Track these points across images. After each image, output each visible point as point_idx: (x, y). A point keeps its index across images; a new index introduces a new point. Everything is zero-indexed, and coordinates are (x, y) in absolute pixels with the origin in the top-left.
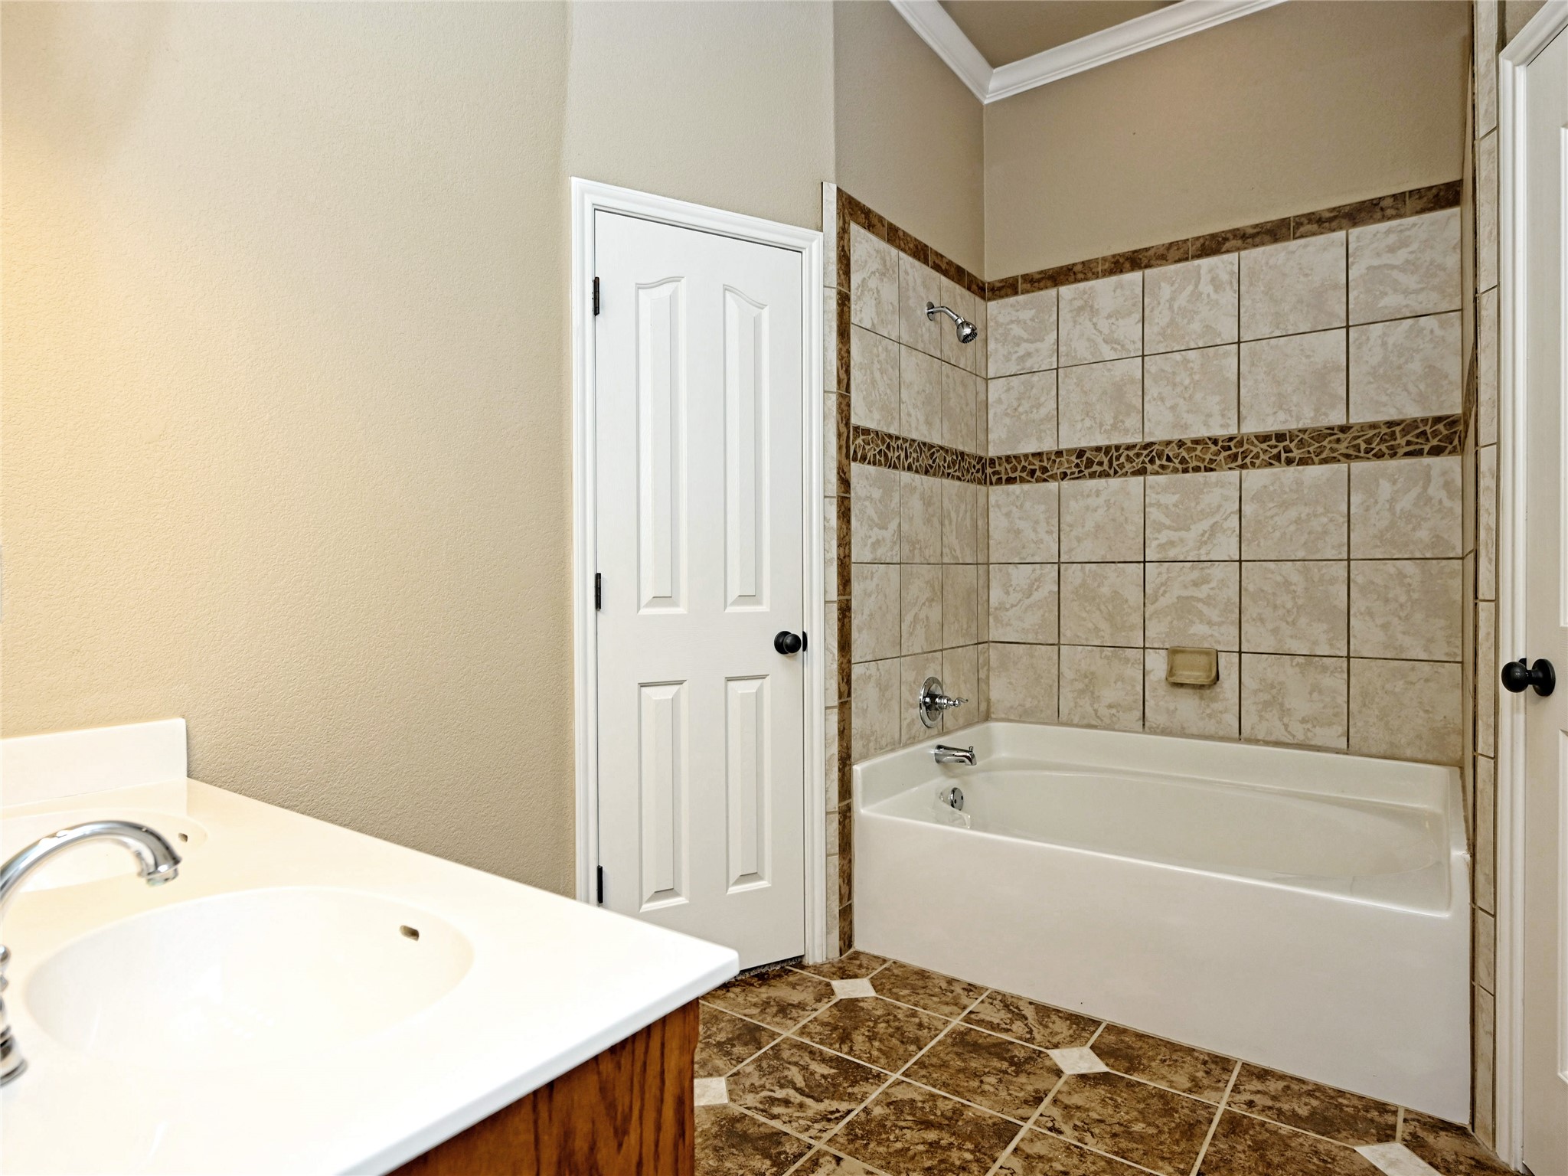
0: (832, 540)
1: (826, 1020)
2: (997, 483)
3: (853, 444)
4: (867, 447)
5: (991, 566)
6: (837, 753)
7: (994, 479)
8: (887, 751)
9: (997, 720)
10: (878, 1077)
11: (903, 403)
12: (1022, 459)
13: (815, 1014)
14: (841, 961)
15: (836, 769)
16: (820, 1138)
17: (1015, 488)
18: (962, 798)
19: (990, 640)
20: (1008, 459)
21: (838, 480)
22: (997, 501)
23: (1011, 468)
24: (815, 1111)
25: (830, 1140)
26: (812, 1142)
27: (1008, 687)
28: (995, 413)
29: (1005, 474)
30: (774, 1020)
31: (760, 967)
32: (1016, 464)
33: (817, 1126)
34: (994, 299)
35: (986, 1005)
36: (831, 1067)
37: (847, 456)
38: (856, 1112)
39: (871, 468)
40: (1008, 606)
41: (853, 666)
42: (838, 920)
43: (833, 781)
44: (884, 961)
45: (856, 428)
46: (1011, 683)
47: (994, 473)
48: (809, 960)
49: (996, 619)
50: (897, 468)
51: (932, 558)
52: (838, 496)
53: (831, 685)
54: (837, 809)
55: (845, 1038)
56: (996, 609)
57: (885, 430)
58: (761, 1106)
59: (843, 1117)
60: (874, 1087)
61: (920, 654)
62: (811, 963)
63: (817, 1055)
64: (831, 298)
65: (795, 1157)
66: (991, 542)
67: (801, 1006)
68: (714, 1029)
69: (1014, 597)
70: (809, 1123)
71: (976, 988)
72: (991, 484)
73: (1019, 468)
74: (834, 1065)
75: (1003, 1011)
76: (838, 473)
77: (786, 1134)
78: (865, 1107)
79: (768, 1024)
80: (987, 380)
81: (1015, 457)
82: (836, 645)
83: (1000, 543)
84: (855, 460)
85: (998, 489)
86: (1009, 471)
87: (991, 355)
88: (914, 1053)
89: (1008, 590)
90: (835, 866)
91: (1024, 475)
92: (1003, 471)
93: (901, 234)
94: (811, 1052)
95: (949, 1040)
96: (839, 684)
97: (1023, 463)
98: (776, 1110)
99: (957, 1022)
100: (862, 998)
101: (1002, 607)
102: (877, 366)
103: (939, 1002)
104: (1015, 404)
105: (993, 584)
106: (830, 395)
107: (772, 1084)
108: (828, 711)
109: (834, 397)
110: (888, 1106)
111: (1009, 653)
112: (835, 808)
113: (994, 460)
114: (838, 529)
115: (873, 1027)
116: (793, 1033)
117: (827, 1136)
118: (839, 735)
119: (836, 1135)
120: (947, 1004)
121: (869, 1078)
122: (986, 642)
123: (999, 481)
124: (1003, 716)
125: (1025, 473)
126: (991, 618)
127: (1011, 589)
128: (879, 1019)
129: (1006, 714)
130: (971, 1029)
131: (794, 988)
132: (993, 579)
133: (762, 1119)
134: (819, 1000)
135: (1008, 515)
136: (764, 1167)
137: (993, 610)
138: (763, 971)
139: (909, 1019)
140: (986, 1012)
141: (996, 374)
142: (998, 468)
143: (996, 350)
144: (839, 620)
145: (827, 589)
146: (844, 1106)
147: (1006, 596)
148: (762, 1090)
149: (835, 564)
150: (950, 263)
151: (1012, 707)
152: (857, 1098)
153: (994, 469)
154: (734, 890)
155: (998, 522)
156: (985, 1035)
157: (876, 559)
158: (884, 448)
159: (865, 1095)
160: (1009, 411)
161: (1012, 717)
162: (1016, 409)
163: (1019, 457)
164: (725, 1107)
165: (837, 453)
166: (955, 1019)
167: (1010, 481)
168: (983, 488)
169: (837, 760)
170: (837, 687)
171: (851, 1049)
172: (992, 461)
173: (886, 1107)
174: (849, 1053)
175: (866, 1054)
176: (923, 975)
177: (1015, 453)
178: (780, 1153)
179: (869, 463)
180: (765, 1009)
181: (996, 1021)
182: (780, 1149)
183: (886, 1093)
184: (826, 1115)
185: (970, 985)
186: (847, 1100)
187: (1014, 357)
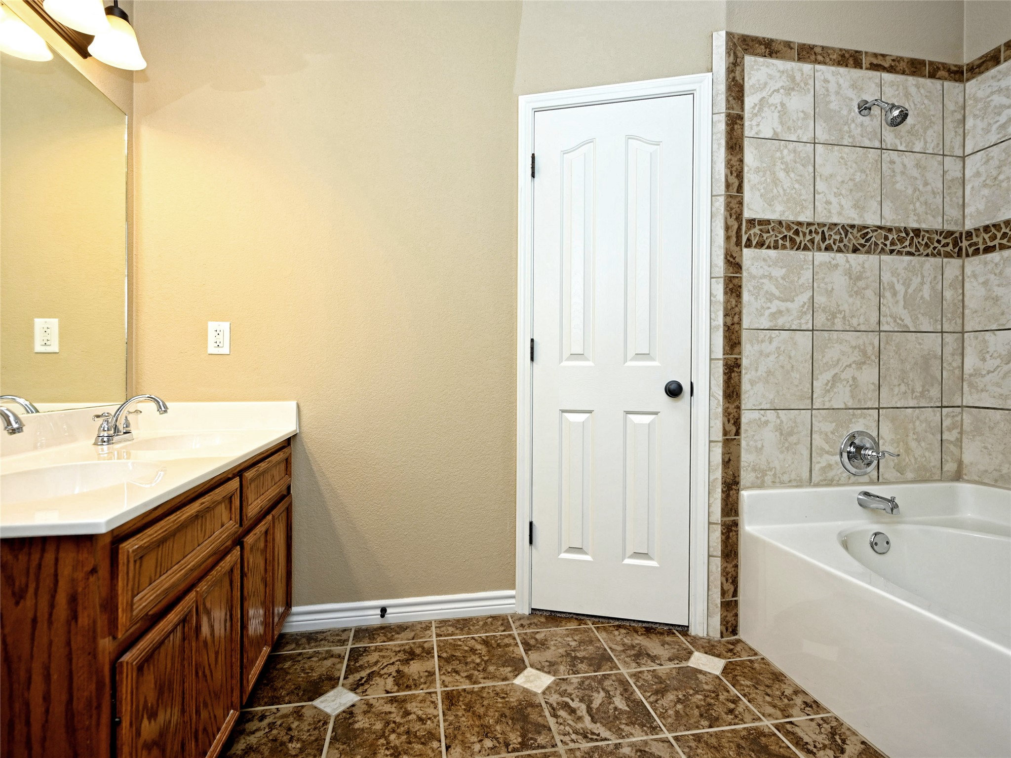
0: (718, 311)
1: (660, 674)
2: (973, 255)
3: (746, 233)
4: (765, 235)
5: (966, 335)
6: (720, 478)
7: (970, 251)
8: (788, 486)
9: (968, 481)
10: (654, 729)
11: (819, 193)
12: (1003, 226)
13: (657, 667)
14: (719, 642)
15: (720, 490)
16: (567, 744)
17: (995, 256)
18: (888, 543)
19: (964, 404)
20: (986, 229)
21: (725, 263)
22: (973, 272)
23: (989, 238)
24: (583, 727)
25: (571, 750)
26: (559, 744)
27: (981, 451)
28: (973, 187)
29: (983, 244)
30: (626, 659)
31: (652, 623)
32: (996, 232)
33: (574, 736)
34: (973, 78)
35: (814, 724)
36: (628, 706)
37: (738, 243)
38: (610, 742)
39: (772, 253)
40: (984, 372)
41: (743, 411)
42: (719, 609)
43: (715, 499)
44: (756, 654)
45: (751, 222)
46: (986, 448)
47: (970, 245)
48: (693, 631)
49: (971, 385)
50: (809, 249)
51: (861, 326)
52: (725, 276)
53: (715, 424)
54: (720, 522)
55: (661, 692)
56: (971, 375)
57: (791, 218)
58: (555, 705)
59: (597, 740)
60: (643, 734)
61: (843, 409)
62: (693, 634)
63: (627, 693)
64: (719, 121)
65: (538, 746)
66: (967, 311)
67: (653, 658)
68: (582, 648)
69: (991, 364)
70: (571, 732)
71: (818, 706)
72: (967, 255)
73: (999, 235)
74: (631, 705)
75: (825, 736)
76: (726, 258)
77: (550, 729)
78: (620, 744)
79: (619, 660)
80: (963, 158)
81: (994, 226)
82: (721, 393)
83: (976, 312)
84: (749, 245)
85: (974, 260)
86: (987, 240)
87: (968, 133)
88: (701, 727)
89: (984, 357)
90: (718, 567)
91: (1004, 241)
92: (981, 243)
93: (818, 50)
94: (626, 690)
95: (744, 733)
96: (724, 424)
97: (1004, 230)
98: (562, 713)
99: (767, 724)
100: (706, 672)
101: (977, 373)
102: (779, 166)
103: (769, 703)
104: (994, 173)
105: (968, 351)
106: (719, 197)
107: (577, 696)
108: (712, 444)
109: (722, 200)
110: (637, 751)
111: (985, 418)
112: (718, 521)
113: (971, 232)
114: (724, 302)
115: (691, 695)
116: (628, 673)
117: (572, 745)
118: (723, 464)
119: (579, 748)
120: (775, 707)
121: (645, 726)
122: (959, 407)
123: (976, 252)
124: (977, 479)
125: (1006, 239)
126: (964, 383)
127: (988, 356)
128: (702, 691)
129: (980, 477)
130: (775, 735)
131: (663, 645)
132: (969, 348)
133: (547, 713)
134: (670, 660)
135: (985, 283)
136: (515, 741)
137: (968, 377)
138: (654, 626)
139: (727, 703)
140: (806, 729)
141: (973, 150)
142: (975, 239)
143: (975, 126)
144: (725, 374)
145: (713, 349)
146: (605, 733)
147: (982, 362)
148: (568, 697)
149: (721, 330)
150: (898, 60)
151: (986, 471)
152: (621, 734)
153: (972, 241)
154: (627, 561)
155: (974, 291)
156: (783, 745)
157: (776, 326)
158: (791, 234)
159: (628, 736)
160: (988, 182)
161: (986, 481)
162: (995, 178)
163: (999, 225)
164: (535, 694)
165: (724, 242)
166: (768, 720)
167: (988, 250)
168: (956, 262)
169: (721, 483)
170: (722, 426)
171: (656, 701)
172: (969, 234)
173: (634, 751)
174: (651, 703)
175: (663, 709)
176: (778, 677)
177: (994, 221)
178: (532, 739)
179: (769, 247)
180: (627, 650)
181: (806, 739)
182: (536, 737)
183: (646, 743)
184: (588, 733)
185: (815, 702)
186: (612, 732)
187: (995, 127)
